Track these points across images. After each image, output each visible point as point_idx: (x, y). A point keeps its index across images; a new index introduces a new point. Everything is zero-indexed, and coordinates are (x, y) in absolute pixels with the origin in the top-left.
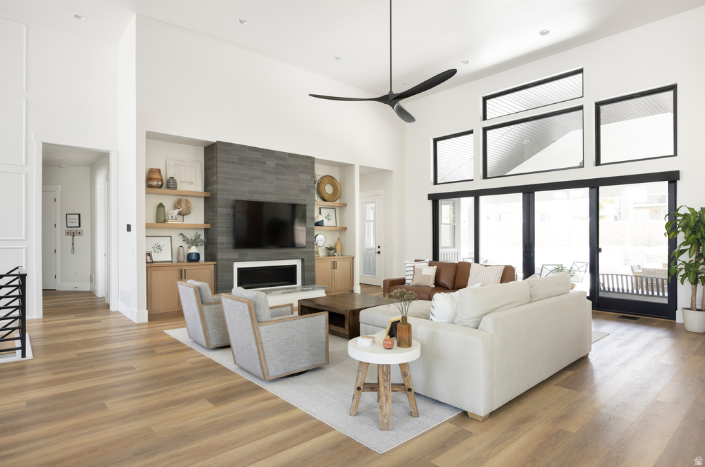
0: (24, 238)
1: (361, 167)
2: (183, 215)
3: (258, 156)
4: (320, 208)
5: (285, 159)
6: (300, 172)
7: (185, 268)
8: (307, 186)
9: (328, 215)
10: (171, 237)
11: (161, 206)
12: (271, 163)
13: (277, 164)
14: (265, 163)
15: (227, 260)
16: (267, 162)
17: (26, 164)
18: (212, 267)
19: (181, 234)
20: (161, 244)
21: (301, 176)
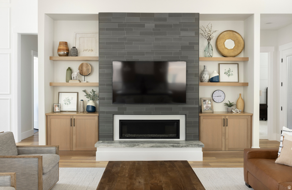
0: (9, 93)
1: (262, 16)
2: (85, 76)
3: (137, 20)
4: (219, 64)
5: (165, 20)
6: (182, 30)
7: (74, 117)
8: (190, 43)
9: (229, 71)
10: (78, 93)
11: (70, 70)
12: (150, 25)
13: (156, 26)
14: (143, 26)
15: (108, 113)
16: (146, 25)
17: (10, 48)
18: (96, 118)
19: (85, 91)
20: (70, 98)
21: (183, 34)
